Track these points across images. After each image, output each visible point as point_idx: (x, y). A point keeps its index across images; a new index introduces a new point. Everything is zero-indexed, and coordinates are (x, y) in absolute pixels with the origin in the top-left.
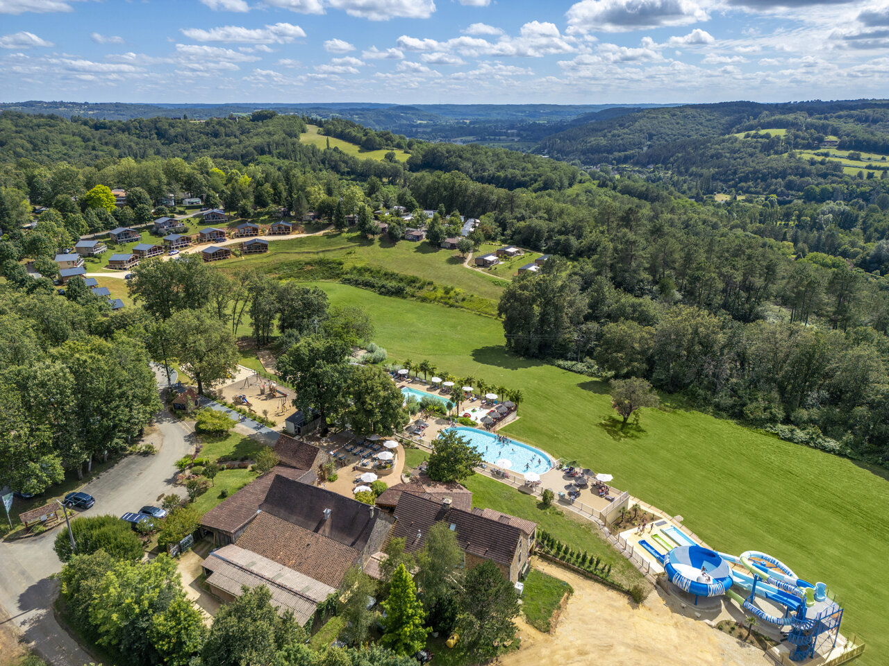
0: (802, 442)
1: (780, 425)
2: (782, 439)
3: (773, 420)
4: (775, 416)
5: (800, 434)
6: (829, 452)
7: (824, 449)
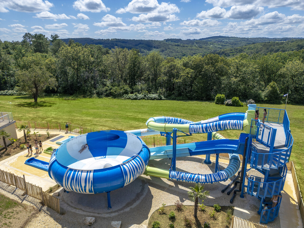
0: (141, 98)
1: (129, 94)
2: (132, 100)
3: (126, 92)
4: (127, 90)
5: (140, 96)
6: (154, 99)
7: (152, 99)
